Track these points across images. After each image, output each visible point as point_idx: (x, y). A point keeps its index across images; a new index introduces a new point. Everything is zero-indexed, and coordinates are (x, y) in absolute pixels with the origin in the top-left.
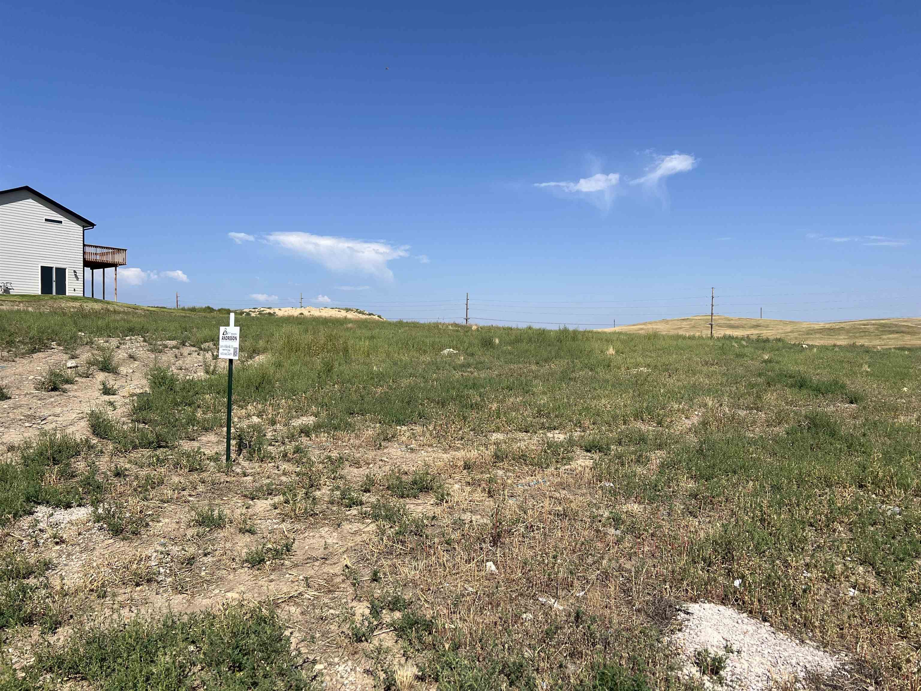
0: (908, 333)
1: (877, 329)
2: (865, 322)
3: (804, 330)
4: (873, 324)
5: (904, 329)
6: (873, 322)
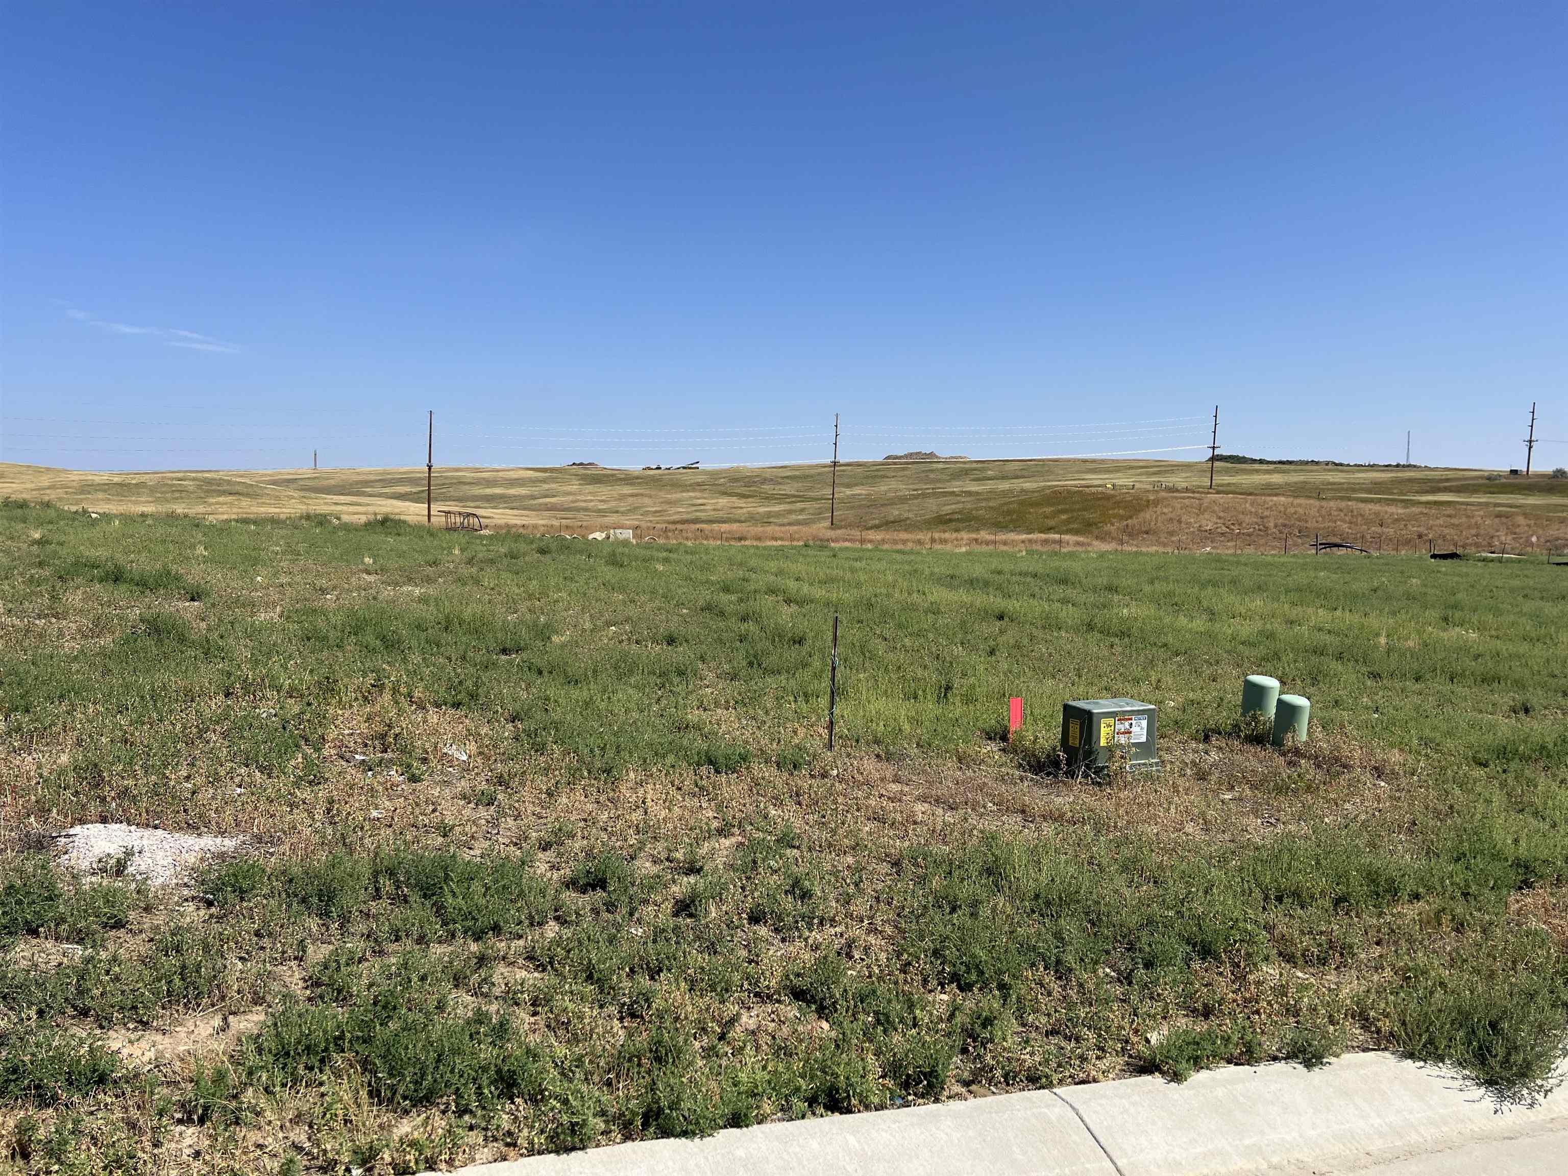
0: (247, 495)
1: (199, 487)
2: (180, 475)
3: (74, 484)
4: (194, 479)
5: (238, 488)
6: (194, 475)
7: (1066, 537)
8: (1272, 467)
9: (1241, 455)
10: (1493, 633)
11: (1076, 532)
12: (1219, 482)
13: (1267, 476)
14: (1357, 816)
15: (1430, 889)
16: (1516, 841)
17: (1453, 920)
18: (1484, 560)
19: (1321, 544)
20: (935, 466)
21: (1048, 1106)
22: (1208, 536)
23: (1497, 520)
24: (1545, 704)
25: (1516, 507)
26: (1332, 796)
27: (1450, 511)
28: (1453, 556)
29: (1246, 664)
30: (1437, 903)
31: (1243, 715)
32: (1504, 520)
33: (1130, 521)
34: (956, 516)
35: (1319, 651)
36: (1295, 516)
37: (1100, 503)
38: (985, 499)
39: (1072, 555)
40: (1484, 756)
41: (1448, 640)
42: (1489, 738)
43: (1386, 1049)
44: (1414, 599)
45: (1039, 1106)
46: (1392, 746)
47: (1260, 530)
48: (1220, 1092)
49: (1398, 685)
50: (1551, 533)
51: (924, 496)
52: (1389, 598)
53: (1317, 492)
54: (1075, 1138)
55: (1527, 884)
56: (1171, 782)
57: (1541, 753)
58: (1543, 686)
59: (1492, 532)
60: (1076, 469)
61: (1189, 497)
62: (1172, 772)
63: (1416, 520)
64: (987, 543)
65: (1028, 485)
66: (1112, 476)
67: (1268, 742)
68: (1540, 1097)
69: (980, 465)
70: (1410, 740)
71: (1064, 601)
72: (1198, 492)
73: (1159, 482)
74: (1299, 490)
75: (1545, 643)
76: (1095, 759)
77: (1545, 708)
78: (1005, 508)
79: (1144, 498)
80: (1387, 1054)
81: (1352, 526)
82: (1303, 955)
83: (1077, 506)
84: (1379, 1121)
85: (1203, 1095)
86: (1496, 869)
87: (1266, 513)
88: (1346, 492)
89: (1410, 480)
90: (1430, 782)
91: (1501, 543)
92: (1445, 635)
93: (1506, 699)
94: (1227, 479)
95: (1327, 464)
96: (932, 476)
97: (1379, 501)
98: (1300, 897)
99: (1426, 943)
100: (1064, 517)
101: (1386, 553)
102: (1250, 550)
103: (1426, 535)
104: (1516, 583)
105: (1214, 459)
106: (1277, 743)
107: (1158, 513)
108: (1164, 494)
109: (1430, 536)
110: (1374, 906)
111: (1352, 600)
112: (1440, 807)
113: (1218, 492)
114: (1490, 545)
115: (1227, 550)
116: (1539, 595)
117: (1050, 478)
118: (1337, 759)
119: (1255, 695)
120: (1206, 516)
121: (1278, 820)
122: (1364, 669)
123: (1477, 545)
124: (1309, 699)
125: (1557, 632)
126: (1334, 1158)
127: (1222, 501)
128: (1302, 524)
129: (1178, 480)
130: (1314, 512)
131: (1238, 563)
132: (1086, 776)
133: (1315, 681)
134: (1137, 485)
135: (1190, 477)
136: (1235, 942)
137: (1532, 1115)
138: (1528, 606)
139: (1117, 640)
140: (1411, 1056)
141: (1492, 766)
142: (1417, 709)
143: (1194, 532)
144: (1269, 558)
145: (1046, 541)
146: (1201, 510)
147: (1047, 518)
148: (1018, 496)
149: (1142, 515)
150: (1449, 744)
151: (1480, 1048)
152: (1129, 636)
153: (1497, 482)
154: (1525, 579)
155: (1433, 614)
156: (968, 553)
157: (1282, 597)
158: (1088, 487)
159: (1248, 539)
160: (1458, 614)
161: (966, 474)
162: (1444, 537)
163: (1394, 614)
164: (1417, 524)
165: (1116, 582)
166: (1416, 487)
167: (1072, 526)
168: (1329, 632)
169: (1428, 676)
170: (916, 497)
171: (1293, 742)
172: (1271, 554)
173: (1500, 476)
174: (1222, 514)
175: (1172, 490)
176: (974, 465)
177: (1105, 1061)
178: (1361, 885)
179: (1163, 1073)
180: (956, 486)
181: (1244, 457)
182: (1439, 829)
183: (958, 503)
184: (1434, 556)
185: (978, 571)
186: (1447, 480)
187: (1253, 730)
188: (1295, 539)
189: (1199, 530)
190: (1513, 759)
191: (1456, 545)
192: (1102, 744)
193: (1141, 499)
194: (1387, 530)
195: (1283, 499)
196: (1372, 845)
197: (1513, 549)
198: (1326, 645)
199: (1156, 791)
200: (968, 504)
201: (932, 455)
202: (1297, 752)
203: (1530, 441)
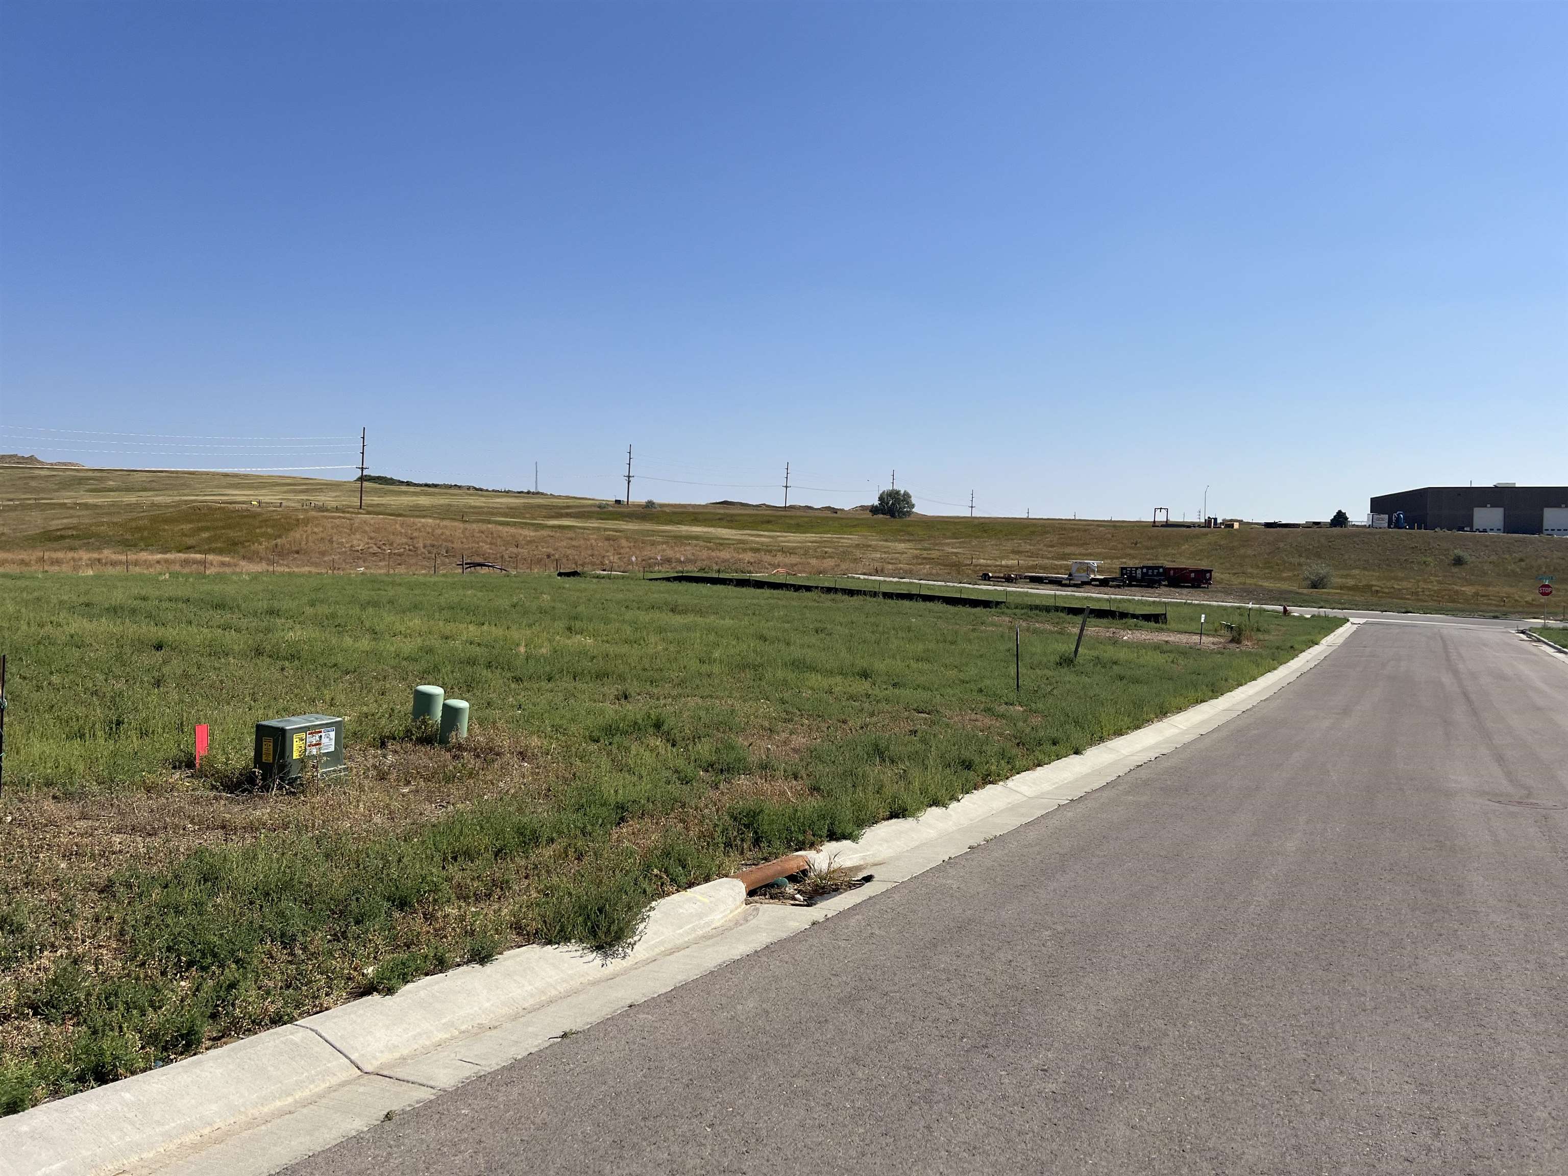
7: (210, 557)
8: (418, 489)
9: (389, 477)
10: (605, 638)
11: (220, 552)
12: (369, 502)
13: (414, 498)
14: (508, 791)
15: (560, 833)
16: (616, 792)
17: (575, 852)
18: (598, 577)
19: (466, 564)
20: (37, 472)
21: (292, 1034)
22: (359, 556)
23: (606, 543)
24: (638, 691)
25: (620, 531)
26: (489, 778)
27: (571, 534)
28: (574, 574)
29: (411, 677)
30: (564, 842)
31: (414, 720)
32: (611, 542)
33: (279, 541)
34: (70, 533)
35: (472, 662)
36: (443, 537)
37: (246, 520)
38: (107, 514)
39: (220, 578)
40: (596, 734)
41: (572, 646)
42: (601, 721)
43: (533, 943)
44: (546, 612)
45: (286, 1036)
46: (532, 733)
47: (410, 550)
48: (422, 993)
49: (536, 686)
50: (645, 553)
51: (24, 507)
52: (526, 613)
53: (461, 515)
54: (317, 1049)
55: (622, 819)
56: (358, 784)
57: (634, 728)
58: (638, 678)
59: (604, 553)
60: (215, 483)
61: (339, 517)
62: (357, 775)
63: (546, 542)
64: (114, 564)
65: (159, 499)
66: (257, 492)
67: (436, 741)
68: (629, 951)
69: (99, 474)
70: (545, 729)
71: (226, 627)
72: (348, 512)
73: (307, 500)
74: (446, 513)
75: (640, 644)
76: (289, 772)
77: (639, 694)
78: (134, 524)
79: (293, 517)
80: (534, 945)
81: (493, 547)
82: (475, 894)
83: (221, 524)
84: (530, 987)
85: (410, 998)
86: (604, 812)
87: (416, 534)
88: (485, 515)
89: (540, 506)
90: (560, 758)
91: (610, 562)
92: (569, 642)
93: (612, 690)
94: (376, 500)
95: (469, 488)
96: (33, 484)
97: (515, 524)
98: (469, 855)
99: (558, 870)
100: (205, 535)
101: (522, 571)
102: (402, 570)
103: (553, 555)
104: (620, 596)
105: (362, 479)
106: (444, 741)
107: (309, 532)
108: (314, 513)
109: (557, 556)
110: (523, 852)
111: (498, 616)
112: (567, 775)
113: (369, 513)
114: (602, 563)
115: (380, 570)
116: (637, 605)
117: (186, 492)
118: (491, 749)
119: (424, 702)
120: (358, 536)
121: (448, 803)
122: (509, 675)
123: (593, 564)
124: (467, 701)
125: (648, 635)
126: (502, 1017)
127: (372, 522)
128: (450, 545)
129: (327, 499)
130: (458, 533)
131: (393, 584)
132: (280, 788)
133: (469, 688)
134: (285, 503)
135: (339, 496)
136: (425, 892)
137: (623, 964)
138: (629, 615)
139: (287, 664)
140: (550, 942)
141: (602, 741)
142: (549, 703)
143: (346, 552)
144: (421, 579)
145: (186, 562)
146: (352, 530)
147: (186, 535)
148: (149, 511)
149: (292, 533)
150: (573, 728)
151: (593, 927)
152: (299, 658)
153: (606, 510)
154: (627, 593)
155: (560, 625)
156: (96, 577)
157: (437, 614)
158: (231, 503)
159: (398, 558)
160: (578, 624)
161: (80, 484)
162: (567, 556)
163: (530, 626)
164: (546, 545)
165: (276, 604)
166: (544, 513)
167: (214, 545)
168: (479, 645)
169: (557, 677)
170: (14, 508)
171: (457, 739)
172: (421, 574)
173: (608, 505)
174: (373, 535)
175: (322, 509)
176: (90, 474)
177: (332, 996)
178: (514, 838)
179: (379, 992)
180: (67, 497)
181: (392, 479)
182: (566, 791)
183: (71, 517)
184: (560, 574)
185: (118, 596)
186: (568, 507)
187: (423, 733)
188: (443, 558)
189: (351, 550)
190: (616, 734)
191: (576, 563)
192: (294, 758)
193: (290, 518)
194: (522, 550)
195: (430, 521)
196: (520, 810)
197: (619, 567)
198: (477, 656)
199: (345, 793)
200: (85, 517)
201: (32, 459)
202: (460, 747)
203: (629, 477)
